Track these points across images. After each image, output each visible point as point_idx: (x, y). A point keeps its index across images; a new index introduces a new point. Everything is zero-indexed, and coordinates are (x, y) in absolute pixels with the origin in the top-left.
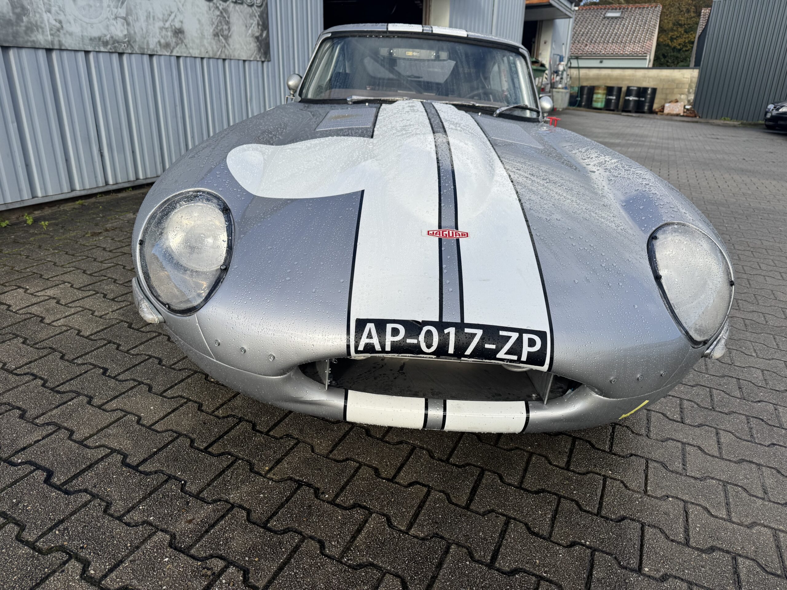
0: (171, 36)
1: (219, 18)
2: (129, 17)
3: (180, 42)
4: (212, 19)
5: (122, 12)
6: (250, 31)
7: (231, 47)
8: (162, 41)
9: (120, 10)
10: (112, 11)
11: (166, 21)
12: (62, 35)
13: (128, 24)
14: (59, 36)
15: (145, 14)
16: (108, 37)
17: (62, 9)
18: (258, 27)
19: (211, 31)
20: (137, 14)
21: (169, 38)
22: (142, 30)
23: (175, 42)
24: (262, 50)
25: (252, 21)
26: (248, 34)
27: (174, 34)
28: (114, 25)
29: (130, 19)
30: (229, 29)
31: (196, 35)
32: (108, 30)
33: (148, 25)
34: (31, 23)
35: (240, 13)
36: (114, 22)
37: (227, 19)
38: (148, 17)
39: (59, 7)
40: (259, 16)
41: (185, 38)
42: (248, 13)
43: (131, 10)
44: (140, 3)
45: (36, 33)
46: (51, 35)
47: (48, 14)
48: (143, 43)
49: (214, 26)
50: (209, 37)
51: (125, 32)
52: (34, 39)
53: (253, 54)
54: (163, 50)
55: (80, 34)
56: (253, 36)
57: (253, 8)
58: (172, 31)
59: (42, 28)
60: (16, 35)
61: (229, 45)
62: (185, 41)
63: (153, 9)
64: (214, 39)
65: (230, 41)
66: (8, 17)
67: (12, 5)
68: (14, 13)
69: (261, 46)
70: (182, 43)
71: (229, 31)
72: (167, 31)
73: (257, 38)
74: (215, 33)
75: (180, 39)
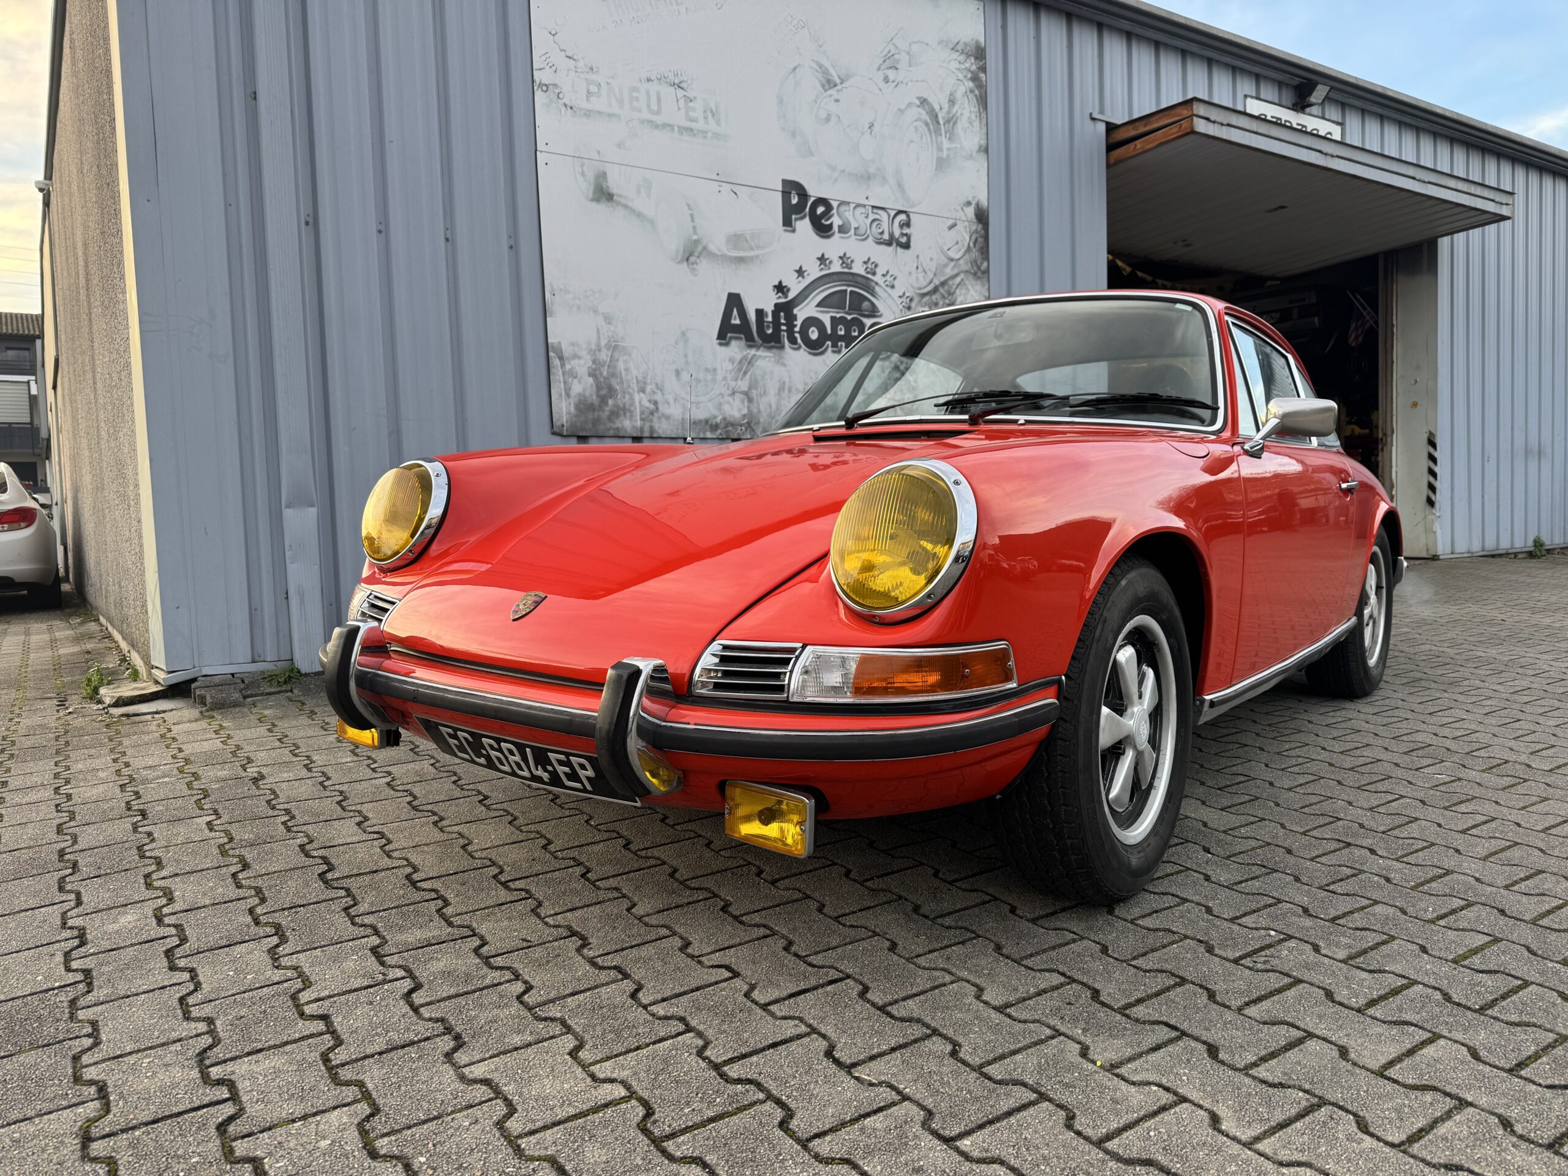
2: (754, 391)
5: (743, 385)
9: (739, 382)
10: (729, 385)
12: (655, 420)
13: (750, 400)
14: (651, 421)
15: (777, 385)
16: (719, 420)
17: (659, 387)
20: (764, 385)
22: (771, 406)
28: (729, 403)
29: (754, 393)
32: (720, 410)
33: (779, 400)
34: (618, 406)
36: (730, 399)
38: (781, 389)
39: (657, 385)
43: (756, 381)
44: (772, 372)
45: (622, 418)
46: (642, 419)
47: (642, 395)
48: (771, 424)
51: (745, 411)
52: (618, 425)
55: (680, 417)
59: (631, 412)
60: (596, 422)
63: (790, 377)
66: (590, 401)
67: (597, 386)
68: (598, 396)
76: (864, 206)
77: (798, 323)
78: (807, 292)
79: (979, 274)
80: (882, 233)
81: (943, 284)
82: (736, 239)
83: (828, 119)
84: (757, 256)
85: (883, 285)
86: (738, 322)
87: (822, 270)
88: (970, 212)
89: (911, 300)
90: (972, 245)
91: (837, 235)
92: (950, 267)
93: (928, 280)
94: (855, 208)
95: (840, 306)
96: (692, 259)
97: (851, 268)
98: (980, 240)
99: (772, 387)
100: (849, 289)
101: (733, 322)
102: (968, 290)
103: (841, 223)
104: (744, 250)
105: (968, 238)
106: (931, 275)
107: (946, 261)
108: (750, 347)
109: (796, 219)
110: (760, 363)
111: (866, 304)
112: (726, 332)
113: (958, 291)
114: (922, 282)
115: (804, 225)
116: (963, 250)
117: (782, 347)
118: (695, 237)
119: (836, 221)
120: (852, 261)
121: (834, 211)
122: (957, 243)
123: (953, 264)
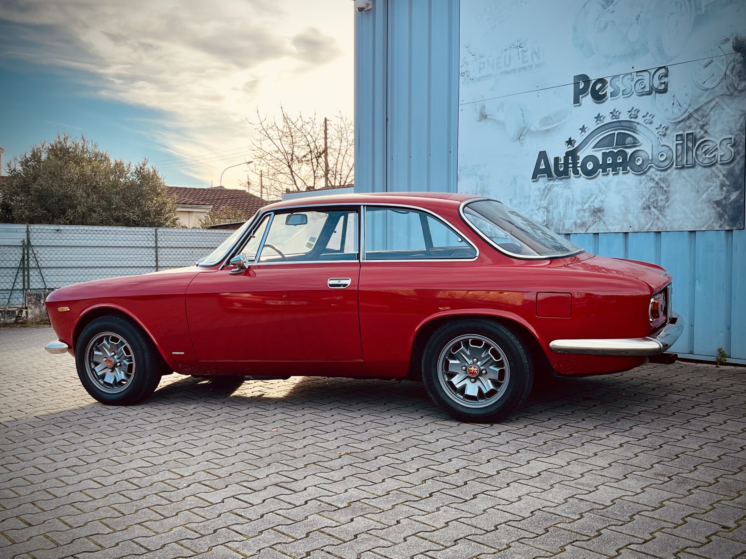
0: (589, 216)
1: (653, 189)
3: (598, 220)
4: (643, 192)
5: (544, 203)
6: (704, 196)
7: (668, 218)
8: (579, 221)
10: (537, 204)
11: (585, 203)
13: (548, 211)
15: (565, 201)
18: (721, 189)
19: (640, 204)
20: (557, 202)
21: (586, 218)
22: (560, 214)
23: (593, 221)
24: (726, 217)
25: (708, 184)
26: (700, 200)
27: (593, 214)
28: (536, 214)
29: (551, 207)
30: (667, 199)
31: (619, 211)
33: (566, 210)
35: (689, 179)
36: (537, 212)
37: (665, 188)
38: (567, 203)
40: (724, 175)
41: (604, 216)
42: (703, 176)
43: (552, 200)
44: (562, 193)
48: (559, 225)
49: (644, 199)
50: (636, 211)
51: (545, 218)
53: (706, 223)
54: (578, 229)
56: (710, 200)
57: (714, 168)
58: (590, 211)
61: (664, 216)
62: (603, 219)
63: (573, 195)
64: (643, 212)
65: (668, 212)
69: (725, 212)
70: (600, 221)
71: (667, 202)
72: (585, 212)
73: (718, 203)
74: (645, 206)
75: (599, 217)
76: (631, 73)
77: (580, 161)
78: (587, 141)
79: (736, 93)
80: (644, 87)
81: (696, 111)
82: (545, 120)
83: (605, 28)
84: (557, 126)
85: (644, 124)
86: (544, 167)
87: (598, 123)
88: (728, 47)
89: (666, 129)
90: (728, 73)
91: (610, 99)
92: (705, 96)
93: (683, 111)
94: (623, 78)
95: (610, 145)
96: (521, 138)
97: (619, 118)
98: (737, 66)
99: (561, 203)
100: (616, 132)
101: (541, 168)
102: (723, 109)
103: (612, 90)
104: (549, 125)
105: (724, 69)
106: (685, 106)
107: (702, 91)
108: (550, 180)
109: (582, 97)
110: (554, 189)
111: (629, 140)
112: (536, 174)
113: (712, 113)
114: (678, 113)
115: (587, 100)
116: (718, 80)
117: (569, 177)
118: (524, 125)
119: (609, 90)
120: (620, 113)
121: (608, 84)
122: (713, 75)
123: (709, 92)
